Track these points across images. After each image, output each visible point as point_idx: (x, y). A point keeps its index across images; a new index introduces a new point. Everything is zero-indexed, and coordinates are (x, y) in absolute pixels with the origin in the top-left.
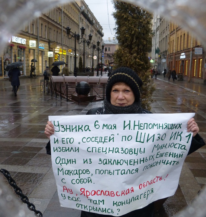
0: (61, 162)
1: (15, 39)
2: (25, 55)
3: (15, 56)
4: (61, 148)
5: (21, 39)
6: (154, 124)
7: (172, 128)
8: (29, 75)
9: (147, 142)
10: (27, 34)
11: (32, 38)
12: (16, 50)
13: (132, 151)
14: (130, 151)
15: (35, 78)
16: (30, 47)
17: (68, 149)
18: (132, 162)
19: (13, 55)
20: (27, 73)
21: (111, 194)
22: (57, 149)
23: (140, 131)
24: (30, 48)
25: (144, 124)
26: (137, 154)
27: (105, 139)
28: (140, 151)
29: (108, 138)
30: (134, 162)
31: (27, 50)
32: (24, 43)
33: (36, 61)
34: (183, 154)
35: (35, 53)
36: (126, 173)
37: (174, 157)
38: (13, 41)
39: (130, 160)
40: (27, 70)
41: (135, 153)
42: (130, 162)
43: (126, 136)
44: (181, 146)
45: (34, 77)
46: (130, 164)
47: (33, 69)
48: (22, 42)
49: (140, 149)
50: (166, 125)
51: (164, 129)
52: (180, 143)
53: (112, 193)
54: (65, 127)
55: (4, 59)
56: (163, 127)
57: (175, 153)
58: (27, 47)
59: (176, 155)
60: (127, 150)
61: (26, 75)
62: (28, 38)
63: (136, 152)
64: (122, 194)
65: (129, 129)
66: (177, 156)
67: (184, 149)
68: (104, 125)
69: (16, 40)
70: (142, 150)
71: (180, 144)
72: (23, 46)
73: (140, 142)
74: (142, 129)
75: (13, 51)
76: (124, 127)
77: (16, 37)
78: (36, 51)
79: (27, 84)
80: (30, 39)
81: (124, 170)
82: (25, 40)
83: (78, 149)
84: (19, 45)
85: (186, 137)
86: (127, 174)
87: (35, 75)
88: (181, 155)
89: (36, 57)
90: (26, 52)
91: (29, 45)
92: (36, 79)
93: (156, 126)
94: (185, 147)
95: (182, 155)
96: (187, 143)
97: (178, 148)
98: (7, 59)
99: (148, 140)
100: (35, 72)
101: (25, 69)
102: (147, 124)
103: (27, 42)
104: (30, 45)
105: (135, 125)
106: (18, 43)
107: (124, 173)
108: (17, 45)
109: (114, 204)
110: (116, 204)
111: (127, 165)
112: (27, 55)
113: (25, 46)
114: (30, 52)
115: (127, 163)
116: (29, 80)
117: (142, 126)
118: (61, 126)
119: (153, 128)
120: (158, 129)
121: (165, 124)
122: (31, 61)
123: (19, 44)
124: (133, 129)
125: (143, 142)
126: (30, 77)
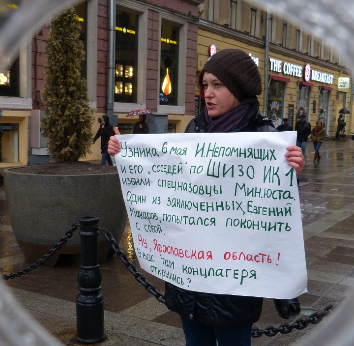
0: (131, 200)
1: (316, 76)
2: (329, 101)
3: (314, 103)
4: (130, 180)
5: (326, 74)
6: (233, 148)
7: (262, 157)
8: (334, 135)
9: (224, 177)
10: (336, 67)
11: (343, 73)
12: (316, 94)
13: (202, 190)
14: (200, 190)
15: (345, 141)
16: (339, 88)
17: (138, 181)
18: (204, 206)
19: (311, 101)
20: (331, 131)
21: (180, 254)
22: (125, 181)
23: (214, 159)
24: (338, 90)
25: (221, 147)
26: (210, 194)
27: (173, 169)
28: (214, 190)
29: (177, 168)
30: (208, 207)
31: (333, 93)
32: (330, 82)
33: (348, 112)
34: (290, 208)
35: (347, 99)
36: (196, 222)
37: (278, 215)
38: (312, 79)
39: (201, 203)
40: (331, 126)
41: (207, 193)
42: (201, 206)
43: (195, 167)
44: (282, 193)
45: (342, 139)
46: (201, 210)
47: (342, 125)
48: (327, 80)
49: (215, 186)
50: (250, 150)
51: (248, 157)
52: (279, 188)
53: (181, 252)
54: (133, 150)
55: (297, 108)
56: (245, 153)
57: (277, 209)
58: (334, 88)
59: (279, 211)
60: (196, 187)
61: (328, 136)
62: (337, 73)
63: (209, 192)
64: (192, 256)
65: (202, 156)
66: (281, 212)
67: (289, 197)
68: (173, 148)
69: (318, 76)
70: (218, 188)
71: (280, 191)
72: (328, 86)
73: (213, 176)
74: (217, 156)
75: (312, 95)
76: (197, 153)
77: (319, 72)
78: (348, 95)
79: (329, 150)
80: (339, 76)
81: (194, 218)
82: (332, 76)
83: (149, 181)
84: (321, 85)
85: (287, 175)
86: (197, 224)
87: (344, 136)
88: (288, 209)
89: (347, 105)
90: (333, 97)
91: (337, 86)
92: (347, 143)
93: (235, 151)
94: (290, 194)
95: (290, 210)
96: (291, 185)
97: (278, 198)
98: (301, 108)
99: (224, 174)
100: (344, 131)
101: (328, 125)
102: (224, 148)
103: (335, 80)
104: (339, 84)
105: (209, 150)
106: (320, 82)
107: (194, 222)
108: (318, 85)
109: (184, 270)
110: (185, 269)
111: (198, 210)
112: (334, 101)
113: (331, 87)
114: (337, 97)
115: (197, 207)
116: (334, 143)
117: (217, 152)
118: (129, 148)
119: (231, 155)
120: (238, 157)
121: (248, 150)
122: (340, 112)
123: (323, 83)
124: (206, 156)
125: (218, 177)
126: (335, 138)
